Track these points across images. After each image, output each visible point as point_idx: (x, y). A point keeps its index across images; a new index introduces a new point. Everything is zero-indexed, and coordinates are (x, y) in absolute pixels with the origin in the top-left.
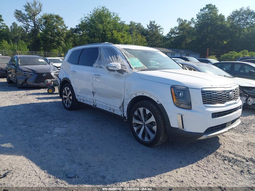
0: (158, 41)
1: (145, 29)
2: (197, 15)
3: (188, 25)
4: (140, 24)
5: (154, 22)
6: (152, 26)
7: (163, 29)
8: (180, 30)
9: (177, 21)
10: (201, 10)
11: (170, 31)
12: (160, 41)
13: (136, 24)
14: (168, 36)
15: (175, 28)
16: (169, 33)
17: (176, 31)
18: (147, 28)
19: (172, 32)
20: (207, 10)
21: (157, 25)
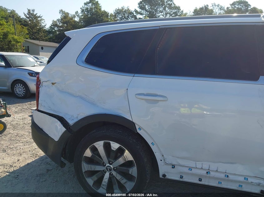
0: (42, 34)
1: (21, 18)
2: (81, 8)
3: (72, 19)
4: (15, 11)
5: (33, 11)
6: (31, 15)
7: (44, 21)
8: (64, 23)
9: (60, 13)
10: (85, 4)
11: (53, 23)
12: (43, 34)
13: (9, 11)
14: (50, 29)
15: (58, 20)
16: (51, 25)
17: (59, 24)
18: (25, 17)
19: (54, 25)
20: (90, 5)
21: (38, 15)
